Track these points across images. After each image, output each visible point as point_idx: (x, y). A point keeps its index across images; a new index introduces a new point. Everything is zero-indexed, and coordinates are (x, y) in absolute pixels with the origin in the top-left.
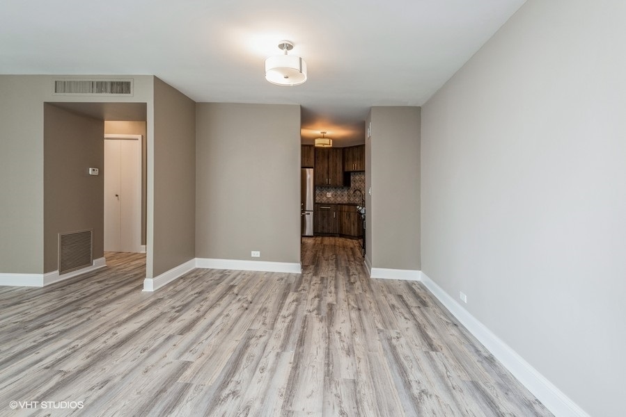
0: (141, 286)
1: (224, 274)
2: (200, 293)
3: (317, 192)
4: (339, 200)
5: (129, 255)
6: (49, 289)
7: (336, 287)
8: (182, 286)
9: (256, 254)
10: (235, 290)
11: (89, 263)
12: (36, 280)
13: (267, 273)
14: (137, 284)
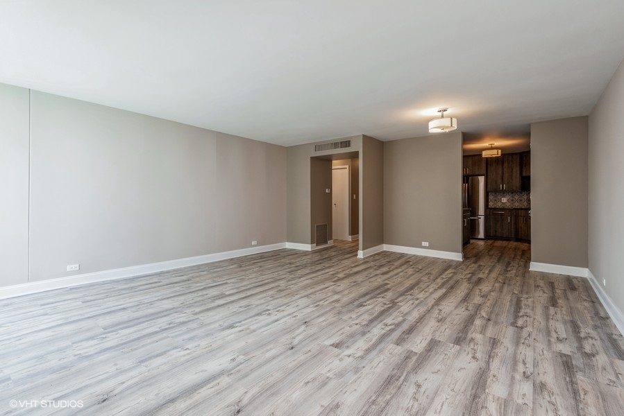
0: (357, 255)
1: (402, 255)
2: (389, 262)
3: (491, 197)
4: (517, 205)
5: (342, 241)
6: (314, 252)
7: (490, 271)
8: (378, 258)
9: (425, 244)
10: (411, 263)
11: (326, 242)
12: (307, 247)
13: (433, 258)
14: (354, 254)
